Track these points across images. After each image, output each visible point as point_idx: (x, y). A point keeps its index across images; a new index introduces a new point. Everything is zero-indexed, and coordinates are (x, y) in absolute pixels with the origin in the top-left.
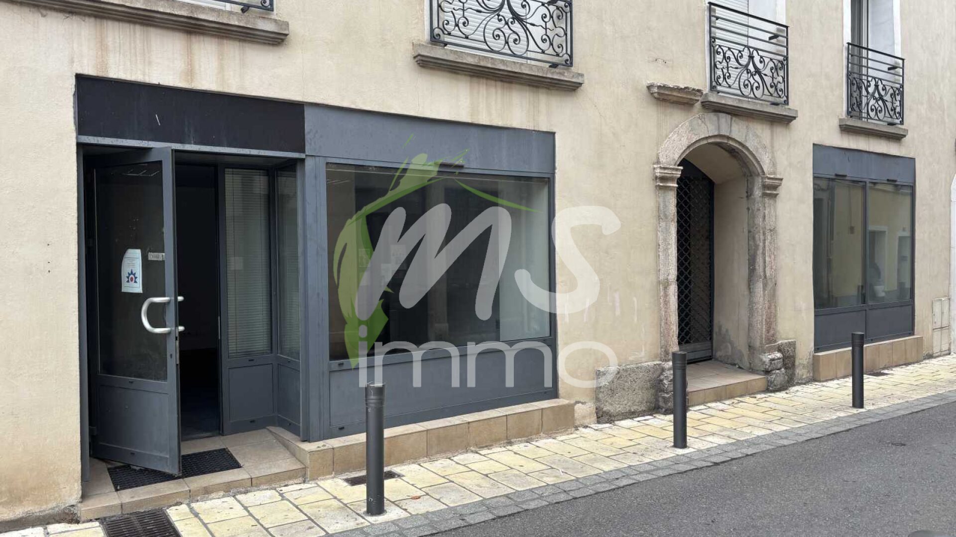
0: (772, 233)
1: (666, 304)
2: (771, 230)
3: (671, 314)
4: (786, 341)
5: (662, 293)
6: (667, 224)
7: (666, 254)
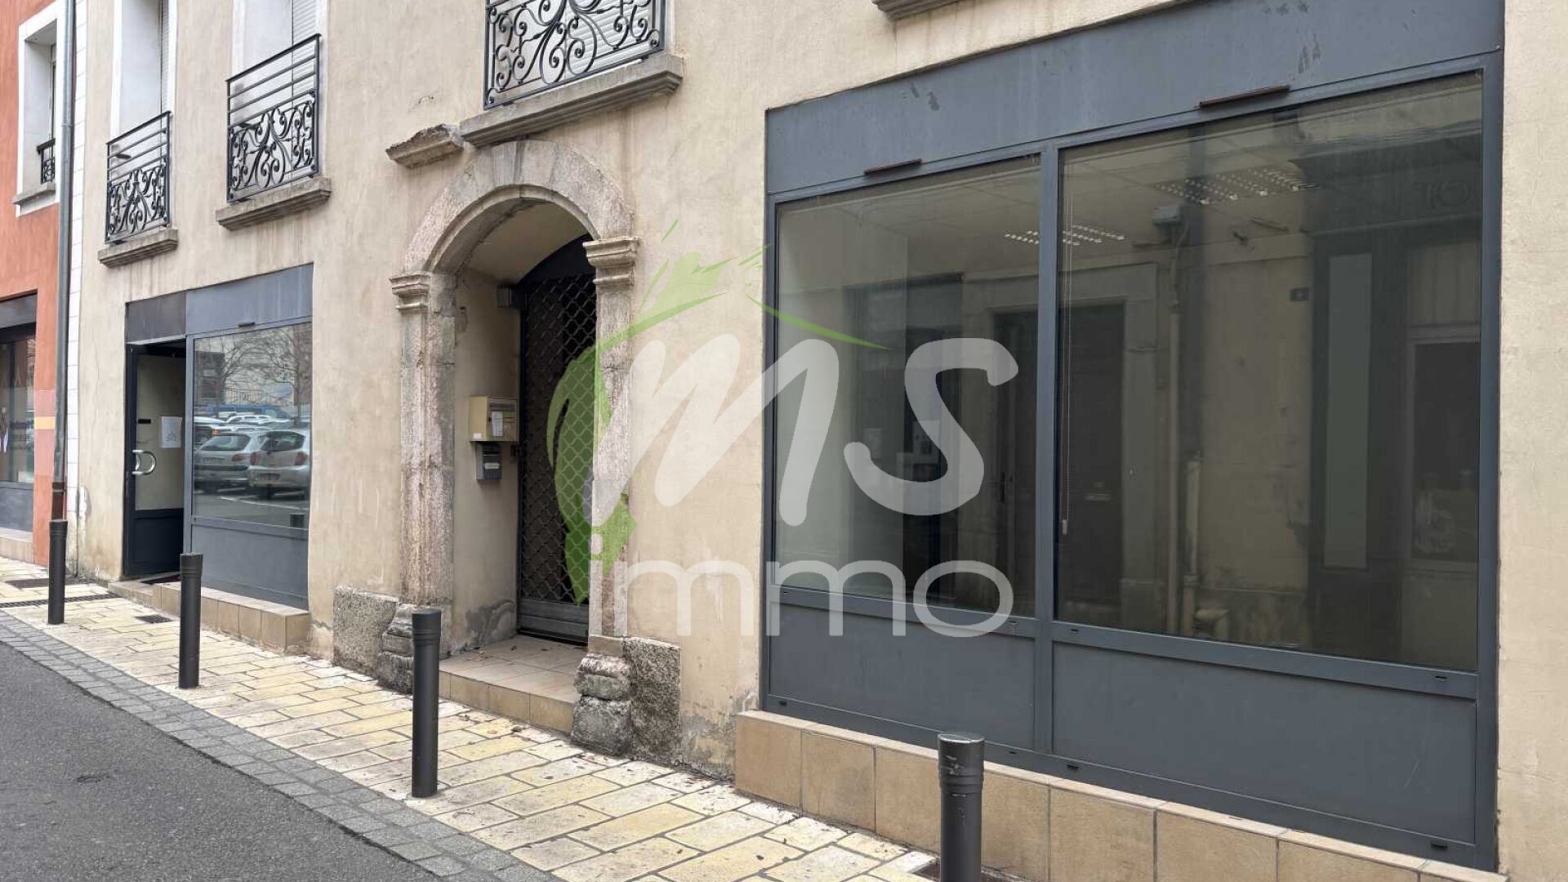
0: (616, 373)
1: (408, 506)
2: (614, 368)
3: (413, 523)
4: (648, 641)
5: (403, 487)
6: (409, 371)
7: (409, 422)
